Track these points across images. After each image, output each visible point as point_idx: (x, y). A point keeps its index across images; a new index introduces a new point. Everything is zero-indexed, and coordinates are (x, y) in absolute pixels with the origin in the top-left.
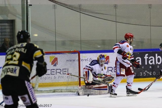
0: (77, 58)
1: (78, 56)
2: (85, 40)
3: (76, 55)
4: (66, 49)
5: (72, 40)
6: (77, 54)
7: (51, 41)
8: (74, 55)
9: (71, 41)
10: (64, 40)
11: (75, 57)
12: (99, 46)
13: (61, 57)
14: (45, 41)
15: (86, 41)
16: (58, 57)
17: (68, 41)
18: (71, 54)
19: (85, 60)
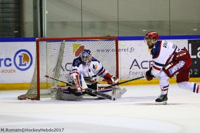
0: (114, 47)
1: (115, 44)
2: (123, 22)
3: (112, 42)
4: (96, 33)
5: (105, 21)
6: (114, 41)
7: (75, 22)
8: (109, 42)
9: (103, 22)
10: (93, 21)
11: (111, 45)
12: (145, 29)
13: (90, 46)
14: (66, 22)
15: (125, 22)
16: (86, 45)
17: (99, 22)
18: (106, 40)
19: (123, 50)
